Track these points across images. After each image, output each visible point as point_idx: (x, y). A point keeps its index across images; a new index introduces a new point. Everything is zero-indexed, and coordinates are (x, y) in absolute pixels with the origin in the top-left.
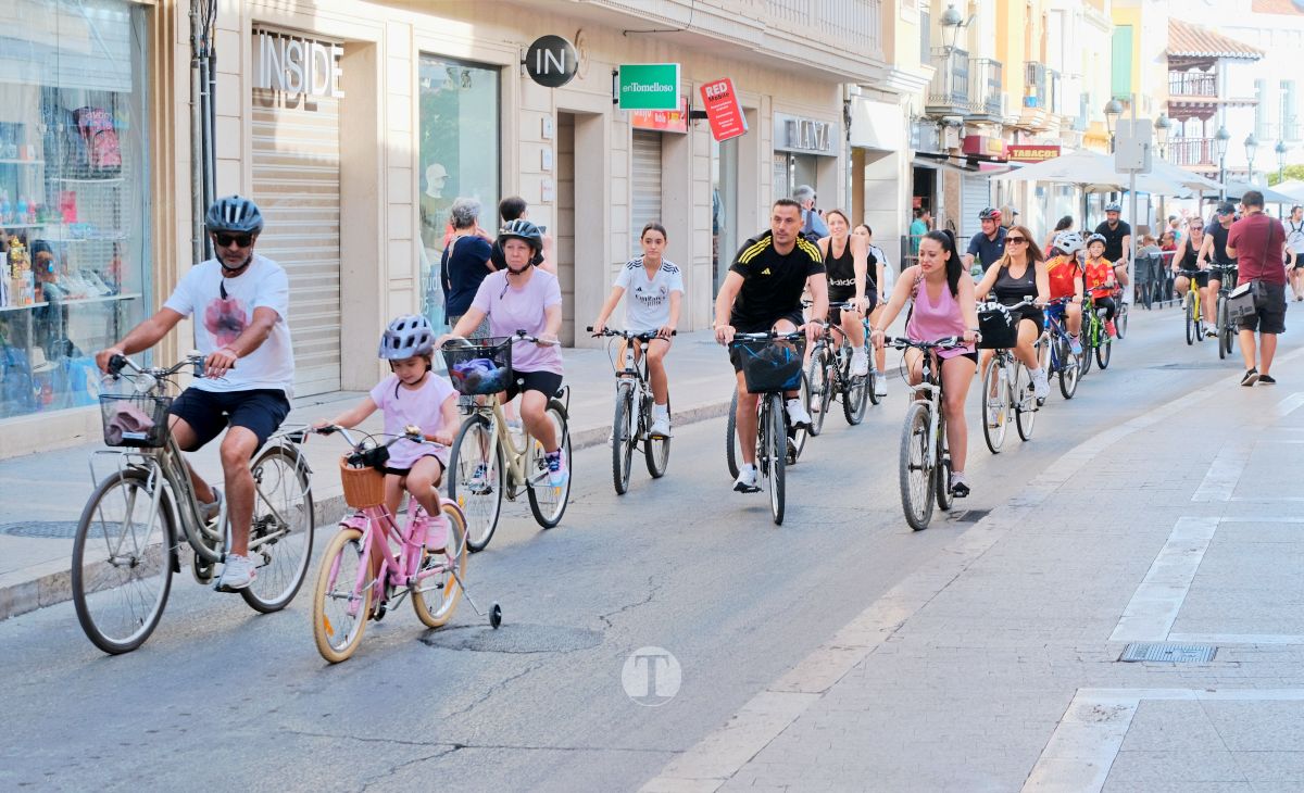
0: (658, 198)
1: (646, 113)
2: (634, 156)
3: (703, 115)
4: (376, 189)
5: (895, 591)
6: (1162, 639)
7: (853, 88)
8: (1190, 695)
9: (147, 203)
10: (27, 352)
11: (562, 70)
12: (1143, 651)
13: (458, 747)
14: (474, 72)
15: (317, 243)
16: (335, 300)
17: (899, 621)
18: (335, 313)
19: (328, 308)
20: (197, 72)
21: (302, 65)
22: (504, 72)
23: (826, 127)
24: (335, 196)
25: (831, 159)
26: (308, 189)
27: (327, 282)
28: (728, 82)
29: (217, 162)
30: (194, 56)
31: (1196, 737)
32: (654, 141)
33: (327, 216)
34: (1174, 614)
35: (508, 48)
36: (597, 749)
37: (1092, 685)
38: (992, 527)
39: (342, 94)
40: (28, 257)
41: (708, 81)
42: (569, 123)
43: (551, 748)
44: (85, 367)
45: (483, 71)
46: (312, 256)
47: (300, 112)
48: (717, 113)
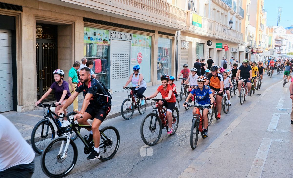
1: (218, 48)
2: (217, 53)
3: (224, 48)
4: (192, 57)
6: (281, 108)
7: (240, 45)
8: (285, 114)
9: (171, 59)
10: (160, 74)
11: (210, 44)
12: (280, 109)
14: (201, 44)
20: (176, 46)
21: (185, 44)
22: (204, 44)
23: (237, 49)
25: (237, 52)
26: (185, 57)
28: (227, 45)
30: (176, 44)
32: (219, 51)
33: (187, 60)
34: (282, 106)
35: (205, 42)
37: (275, 112)
38: (261, 96)
39: (189, 47)
40: (161, 65)
41: (225, 45)
42: (210, 49)
47: (185, 49)
48: (226, 48)
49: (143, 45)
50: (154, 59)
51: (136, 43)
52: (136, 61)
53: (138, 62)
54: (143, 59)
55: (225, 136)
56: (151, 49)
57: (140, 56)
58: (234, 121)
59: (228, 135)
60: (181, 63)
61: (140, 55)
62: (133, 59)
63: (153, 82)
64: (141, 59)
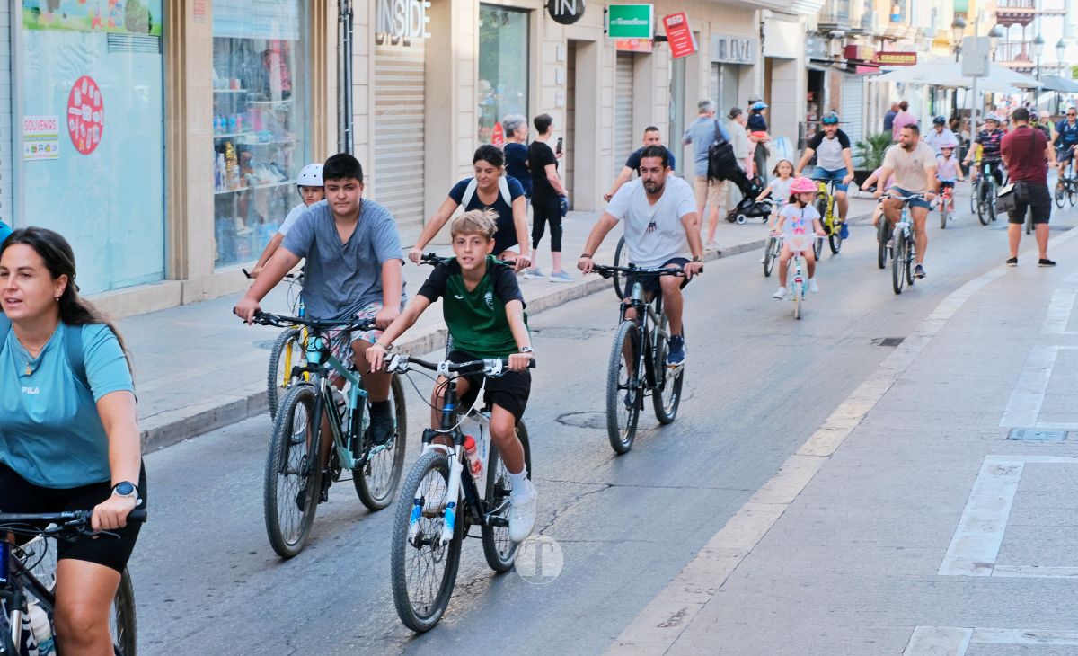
0: (629, 100)
1: (625, 39)
2: (618, 70)
3: (664, 39)
4: (450, 103)
5: (856, 393)
6: (1031, 426)
7: (767, 13)
8: (1054, 460)
9: (308, 117)
10: (233, 222)
11: (573, 12)
12: (1021, 433)
13: (610, 486)
14: (510, 13)
15: (409, 140)
16: (421, 181)
17: (863, 412)
18: (420, 190)
19: (415, 186)
20: (342, 25)
21: (404, 15)
22: (532, 14)
23: (748, 43)
24: (421, 107)
25: (750, 66)
26: (405, 103)
27: (416, 167)
28: (683, 14)
29: (354, 87)
30: (340, 14)
31: (1062, 484)
32: (629, 59)
33: (416, 121)
34: (1037, 410)
36: (696, 488)
37: (994, 453)
38: (907, 351)
39: (428, 35)
40: (236, 157)
41: (670, 14)
42: (574, 47)
43: (667, 487)
44: (269, 231)
45: (516, 14)
46: (406, 150)
47: (400, 48)
48: (675, 37)
49: (104, 21)
50: (184, 118)
51: (51, 10)
52: (54, 138)
53: (76, 144)
54: (108, 117)
55: (670, 625)
56: (161, 51)
57: (87, 100)
58: (728, 525)
59: (686, 619)
60: (378, 142)
61: (85, 95)
62: (35, 118)
63: (185, 278)
64: (92, 124)
